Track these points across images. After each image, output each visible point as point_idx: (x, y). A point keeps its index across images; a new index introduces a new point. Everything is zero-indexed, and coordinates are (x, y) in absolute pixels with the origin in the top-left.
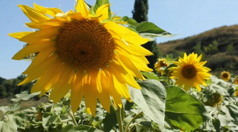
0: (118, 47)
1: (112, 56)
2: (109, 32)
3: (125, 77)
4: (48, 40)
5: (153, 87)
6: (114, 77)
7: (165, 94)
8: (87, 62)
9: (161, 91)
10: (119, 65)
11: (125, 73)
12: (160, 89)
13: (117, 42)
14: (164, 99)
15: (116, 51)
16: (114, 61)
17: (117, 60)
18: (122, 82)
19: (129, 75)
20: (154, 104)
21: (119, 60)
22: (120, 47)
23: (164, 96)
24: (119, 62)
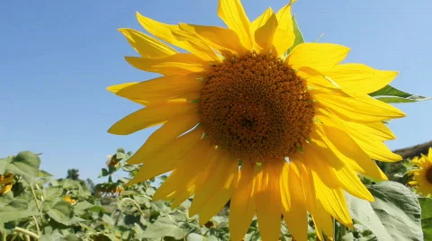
0: (321, 110)
1: (309, 131)
2: (300, 74)
3: (339, 175)
4: (184, 100)
5: (391, 194)
6: (314, 174)
7: (418, 207)
8: (255, 141)
9: (409, 202)
10: (325, 149)
11: (338, 165)
12: (406, 198)
13: (318, 98)
14: (417, 216)
15: (317, 120)
16: (313, 140)
17: (319, 138)
18: (332, 184)
19: (347, 169)
20: (398, 226)
21: (325, 138)
22: (323, 107)
23: (416, 211)
24: (325, 142)
